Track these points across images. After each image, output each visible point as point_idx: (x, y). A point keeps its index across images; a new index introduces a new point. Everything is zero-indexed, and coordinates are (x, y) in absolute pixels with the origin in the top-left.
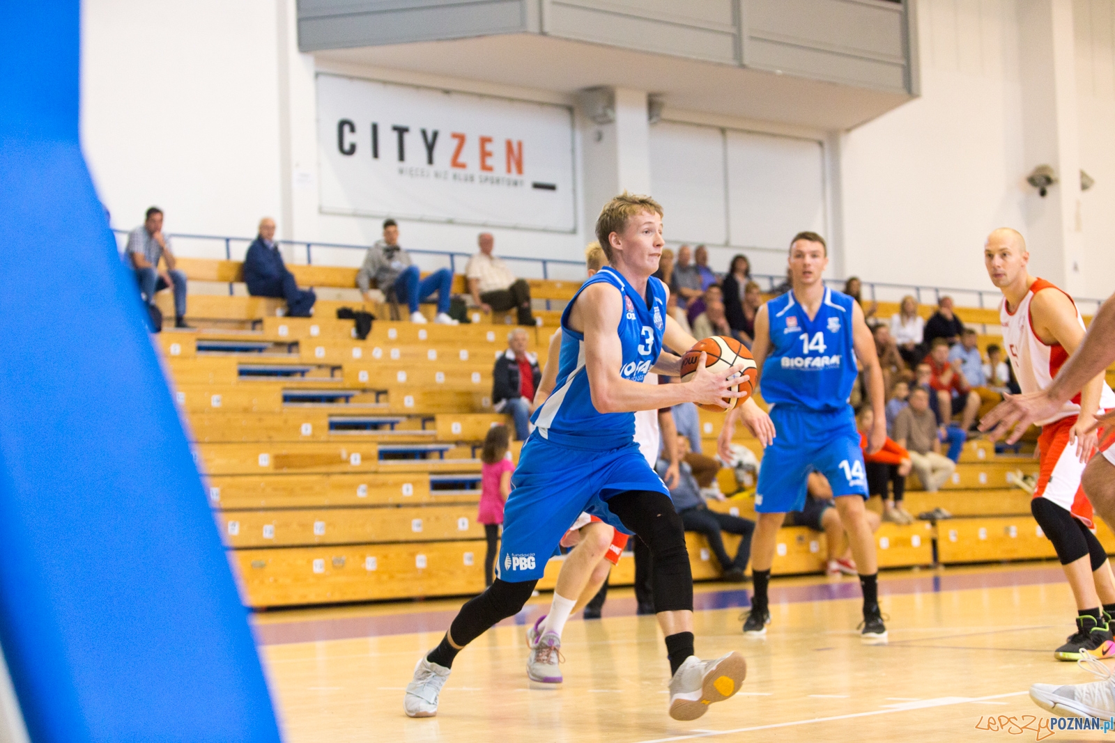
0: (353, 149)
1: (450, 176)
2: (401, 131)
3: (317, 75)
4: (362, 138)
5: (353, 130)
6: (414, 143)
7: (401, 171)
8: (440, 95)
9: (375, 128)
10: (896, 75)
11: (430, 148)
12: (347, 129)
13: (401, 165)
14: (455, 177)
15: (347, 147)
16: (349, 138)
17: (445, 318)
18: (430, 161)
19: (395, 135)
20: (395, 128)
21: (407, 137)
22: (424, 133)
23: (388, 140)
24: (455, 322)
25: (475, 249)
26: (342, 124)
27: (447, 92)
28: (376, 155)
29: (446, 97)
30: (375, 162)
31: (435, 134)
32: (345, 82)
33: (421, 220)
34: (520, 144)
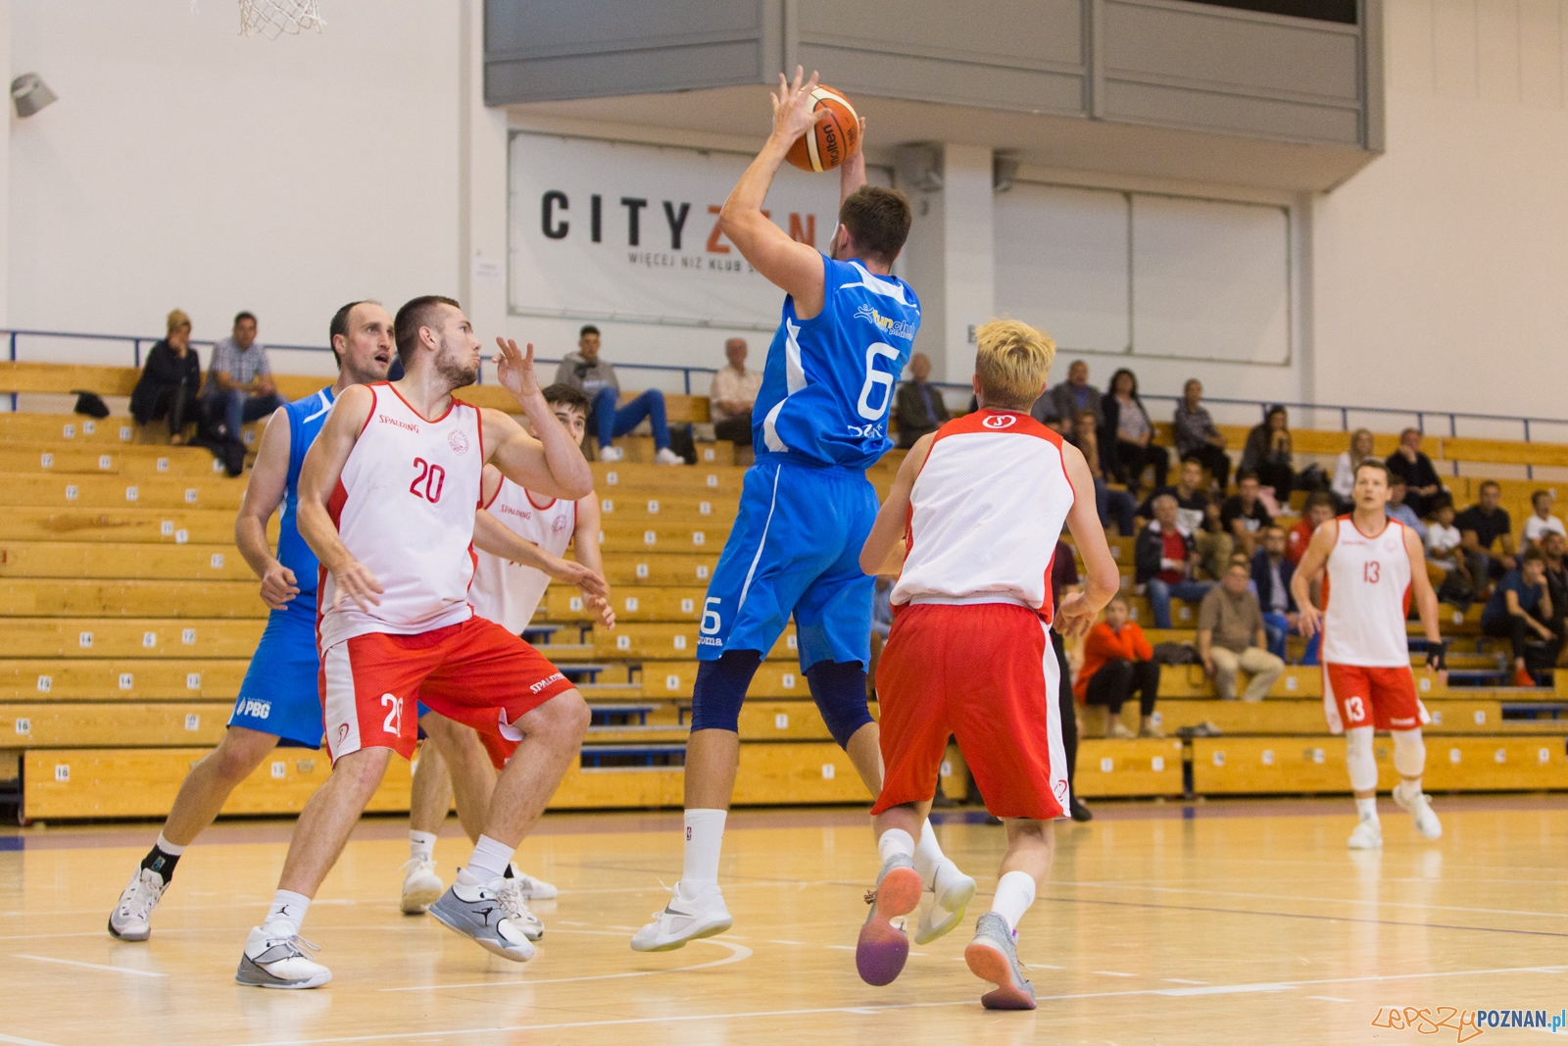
0: (564, 229)
1: (705, 264)
2: (635, 205)
3: (512, 135)
4: (578, 216)
5: (564, 204)
6: (653, 222)
7: (633, 259)
8: (694, 155)
9: (596, 202)
10: (1348, 123)
11: (677, 227)
12: (555, 203)
13: (634, 250)
14: (712, 264)
15: (555, 227)
16: (558, 216)
17: (667, 454)
18: (676, 244)
19: (626, 211)
20: (625, 202)
21: (642, 212)
22: (668, 207)
23: (615, 219)
24: (680, 460)
25: (721, 361)
26: (548, 199)
27: (704, 152)
28: (596, 236)
29: (703, 158)
30: (596, 246)
31: (685, 208)
32: (558, 143)
33: (661, 323)
34: (811, 220)
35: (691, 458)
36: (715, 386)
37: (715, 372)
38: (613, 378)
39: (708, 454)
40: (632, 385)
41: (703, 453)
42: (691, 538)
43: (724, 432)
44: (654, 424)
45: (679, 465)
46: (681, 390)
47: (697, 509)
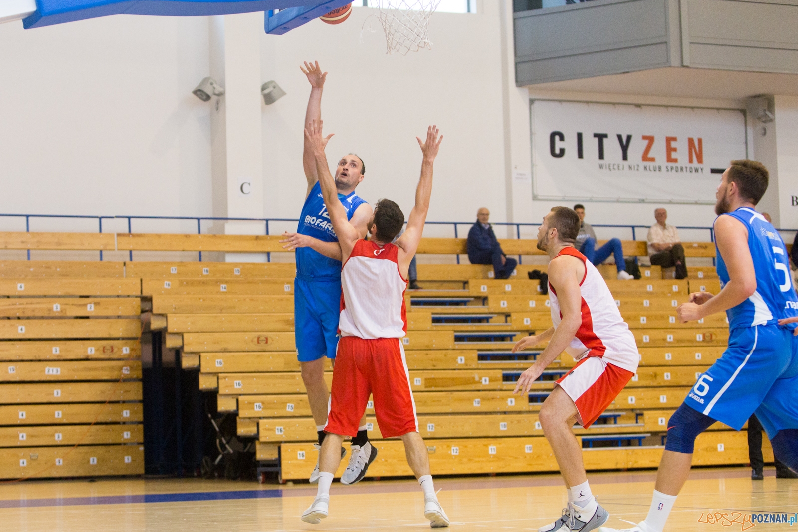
0: (562, 152)
1: (641, 168)
2: (601, 137)
3: (532, 101)
4: (570, 144)
5: (562, 138)
6: (612, 147)
7: (601, 166)
8: (633, 107)
9: (580, 136)
11: (625, 148)
12: (557, 138)
13: (601, 161)
14: (645, 168)
15: (557, 151)
16: (559, 145)
17: (624, 274)
18: (625, 157)
19: (596, 140)
20: (596, 135)
21: (605, 141)
22: (620, 137)
23: (590, 145)
24: (632, 277)
25: (652, 221)
26: (553, 135)
27: (639, 106)
28: (580, 155)
29: (639, 109)
30: (580, 160)
31: (629, 138)
32: (556, 104)
33: (618, 201)
34: (700, 141)
35: (637, 275)
36: (649, 234)
37: (649, 227)
38: (593, 233)
39: (646, 273)
40: (603, 237)
41: (644, 273)
42: (639, 320)
43: (655, 261)
44: (615, 257)
45: (631, 280)
46: (631, 238)
47: (642, 303)
